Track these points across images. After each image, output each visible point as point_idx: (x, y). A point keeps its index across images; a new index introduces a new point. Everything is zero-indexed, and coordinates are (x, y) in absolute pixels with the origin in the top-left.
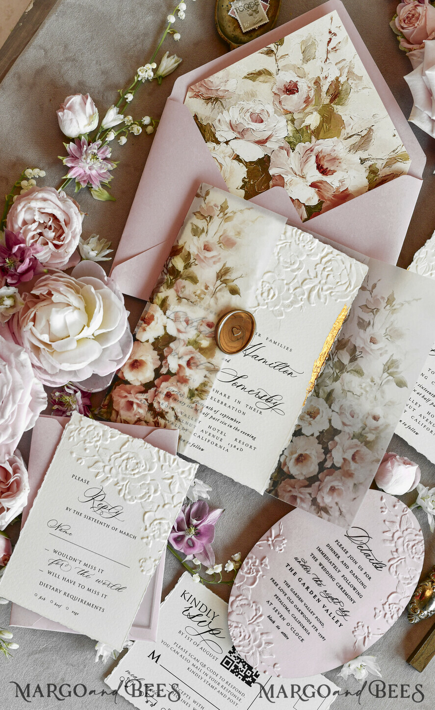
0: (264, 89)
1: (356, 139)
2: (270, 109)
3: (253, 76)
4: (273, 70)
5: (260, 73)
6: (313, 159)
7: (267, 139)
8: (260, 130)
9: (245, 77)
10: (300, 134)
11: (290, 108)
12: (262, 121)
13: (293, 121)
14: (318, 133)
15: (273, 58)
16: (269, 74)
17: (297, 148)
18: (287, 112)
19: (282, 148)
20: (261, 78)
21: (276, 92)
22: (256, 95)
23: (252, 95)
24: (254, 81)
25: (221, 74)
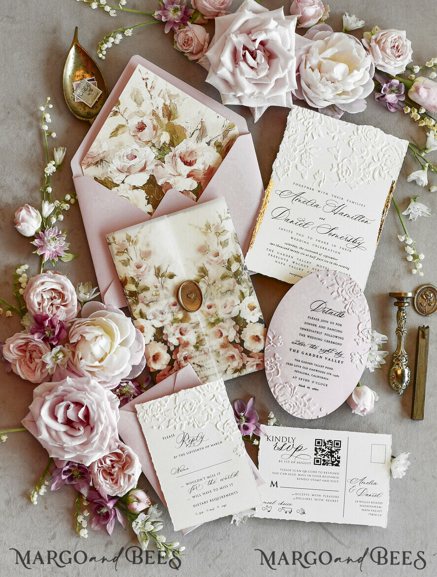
0: (125, 137)
1: (197, 133)
2: (136, 146)
3: (115, 133)
4: (124, 123)
5: (117, 129)
6: (179, 160)
7: (145, 165)
8: (138, 163)
9: (110, 137)
10: (163, 150)
11: (148, 139)
12: (136, 157)
13: (154, 145)
14: (172, 144)
15: (119, 116)
16: (123, 126)
17: (166, 160)
18: (147, 142)
19: (157, 165)
20: (120, 132)
21: (134, 134)
22: (123, 143)
23: (121, 145)
24: (117, 136)
25: (95, 144)
